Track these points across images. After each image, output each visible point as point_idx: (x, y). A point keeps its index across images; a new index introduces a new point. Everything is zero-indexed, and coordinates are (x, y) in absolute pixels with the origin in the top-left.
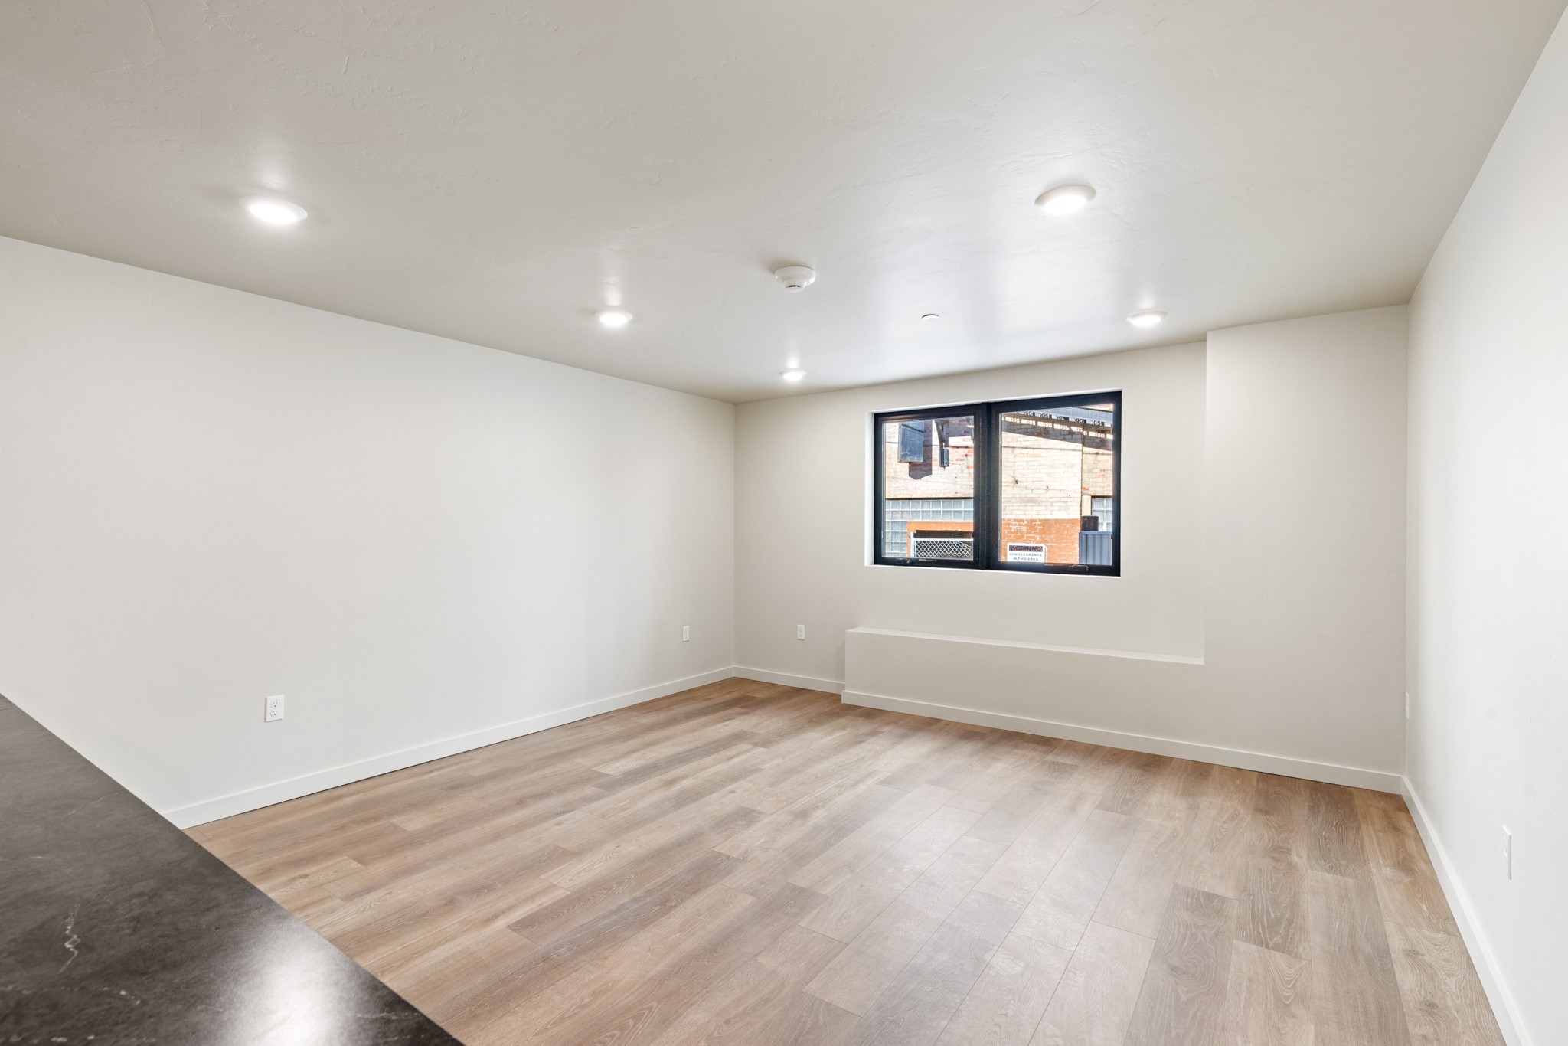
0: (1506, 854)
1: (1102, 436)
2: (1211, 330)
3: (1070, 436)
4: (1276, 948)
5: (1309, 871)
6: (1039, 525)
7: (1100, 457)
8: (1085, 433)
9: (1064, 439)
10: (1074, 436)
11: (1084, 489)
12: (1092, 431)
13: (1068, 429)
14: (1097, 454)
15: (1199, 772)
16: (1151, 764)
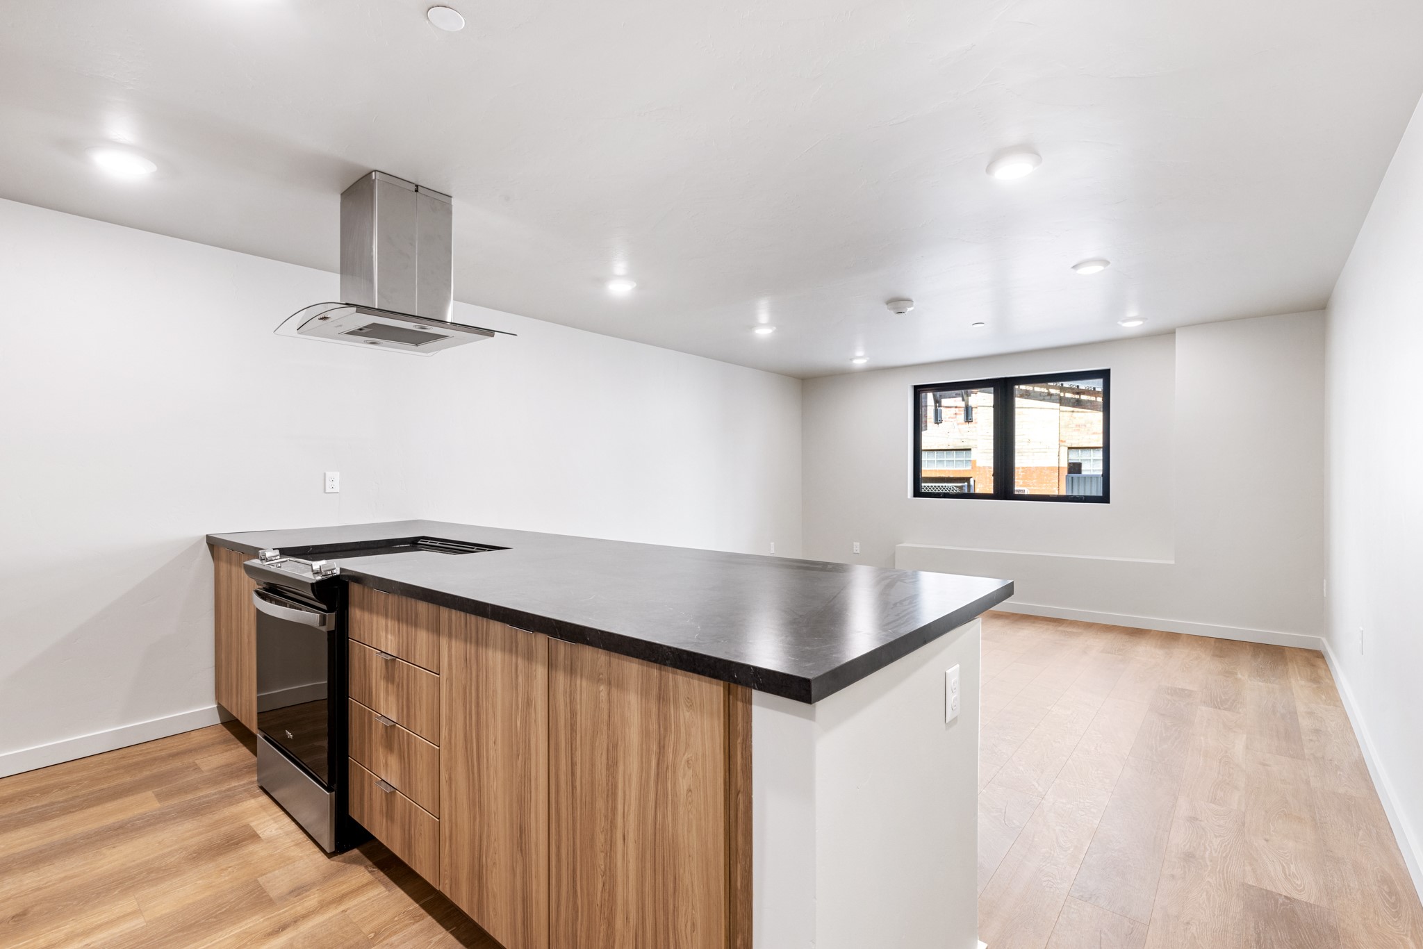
0: (1360, 642)
1: (1077, 397)
2: (1179, 327)
3: (1049, 397)
4: (1225, 709)
5: (1249, 682)
6: (1022, 472)
7: (1074, 414)
8: (1062, 394)
9: (1044, 400)
10: (1053, 398)
11: (1062, 441)
12: (1068, 392)
13: (1047, 391)
14: (1073, 412)
15: (1171, 638)
16: (1136, 633)
